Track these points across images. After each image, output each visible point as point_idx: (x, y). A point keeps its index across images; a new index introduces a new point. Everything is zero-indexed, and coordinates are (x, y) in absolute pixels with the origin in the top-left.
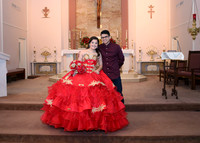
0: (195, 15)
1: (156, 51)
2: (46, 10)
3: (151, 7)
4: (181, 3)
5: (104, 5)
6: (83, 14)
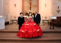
0: (58, 7)
1: (47, 17)
2: (15, 5)
5: (32, 4)
6: (26, 6)
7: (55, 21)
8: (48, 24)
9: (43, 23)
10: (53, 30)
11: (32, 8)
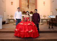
2: (12, 3)
3: (44, 2)
4: (53, 1)
7: (55, 21)
8: (47, 23)
9: (41, 22)
10: (52, 30)
11: (29, 6)
